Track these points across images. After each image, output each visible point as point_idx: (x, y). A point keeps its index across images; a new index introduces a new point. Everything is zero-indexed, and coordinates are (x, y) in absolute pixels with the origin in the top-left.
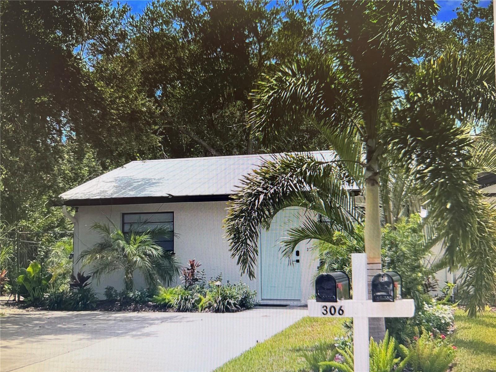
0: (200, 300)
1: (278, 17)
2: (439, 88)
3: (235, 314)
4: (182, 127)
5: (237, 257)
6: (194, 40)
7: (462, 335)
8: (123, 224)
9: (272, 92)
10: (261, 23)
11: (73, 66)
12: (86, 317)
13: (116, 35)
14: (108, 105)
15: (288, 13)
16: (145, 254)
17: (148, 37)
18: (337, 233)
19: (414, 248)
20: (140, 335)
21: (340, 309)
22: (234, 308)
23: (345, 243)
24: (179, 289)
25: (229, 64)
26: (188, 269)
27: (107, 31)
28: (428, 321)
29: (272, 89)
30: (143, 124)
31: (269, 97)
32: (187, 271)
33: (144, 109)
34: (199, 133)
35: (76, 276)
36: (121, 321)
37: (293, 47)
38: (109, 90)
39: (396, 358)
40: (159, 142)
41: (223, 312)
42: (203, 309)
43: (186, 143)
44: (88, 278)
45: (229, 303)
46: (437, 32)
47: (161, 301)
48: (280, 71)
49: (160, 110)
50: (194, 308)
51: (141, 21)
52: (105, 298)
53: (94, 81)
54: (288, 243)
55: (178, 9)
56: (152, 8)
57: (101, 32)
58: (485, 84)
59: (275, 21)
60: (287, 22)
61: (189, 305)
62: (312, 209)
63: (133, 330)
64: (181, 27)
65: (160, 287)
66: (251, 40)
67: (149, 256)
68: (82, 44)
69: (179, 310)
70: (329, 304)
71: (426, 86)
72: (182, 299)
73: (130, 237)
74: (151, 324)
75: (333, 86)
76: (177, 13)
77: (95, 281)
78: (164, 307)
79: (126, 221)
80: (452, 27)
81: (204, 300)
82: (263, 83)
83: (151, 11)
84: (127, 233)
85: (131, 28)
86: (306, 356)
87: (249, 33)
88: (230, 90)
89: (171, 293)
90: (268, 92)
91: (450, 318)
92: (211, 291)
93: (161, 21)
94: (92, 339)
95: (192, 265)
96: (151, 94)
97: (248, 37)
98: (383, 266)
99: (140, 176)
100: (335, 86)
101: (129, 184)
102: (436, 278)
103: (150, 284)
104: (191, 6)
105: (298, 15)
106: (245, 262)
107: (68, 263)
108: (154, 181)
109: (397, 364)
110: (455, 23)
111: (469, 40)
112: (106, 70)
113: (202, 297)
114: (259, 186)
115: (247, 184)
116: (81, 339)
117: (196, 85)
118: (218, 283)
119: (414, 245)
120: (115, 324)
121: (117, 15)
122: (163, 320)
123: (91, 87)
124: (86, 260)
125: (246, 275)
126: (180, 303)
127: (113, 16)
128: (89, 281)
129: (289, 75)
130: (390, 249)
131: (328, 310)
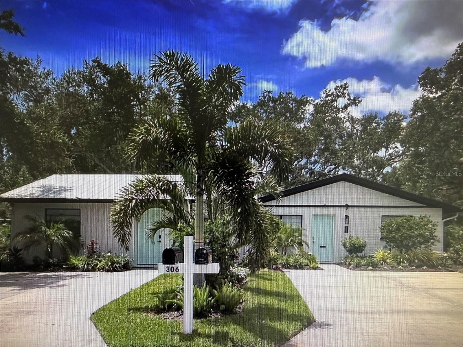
0: (97, 264)
1: (152, 90)
2: (240, 141)
3: (120, 273)
4: (88, 154)
5: (118, 238)
6: (97, 99)
7: (250, 285)
8: (46, 215)
9: (142, 136)
10: (142, 93)
11: (8, 107)
12: (19, 276)
13: (43, 90)
14: (34, 136)
15: (159, 88)
16: (61, 236)
17: (66, 94)
18: (180, 225)
19: (223, 234)
20: (57, 286)
21: (177, 269)
22: (119, 269)
23: (184, 231)
24: (84, 257)
25: (121, 117)
26: (90, 246)
27: (36, 86)
28: (231, 277)
29: (143, 134)
30: (59, 150)
31: (140, 139)
32: (89, 247)
33: (60, 141)
34: (101, 159)
35: (12, 248)
36: (43, 278)
37: (161, 110)
38: (36, 127)
39: (210, 297)
40: (71, 163)
41: (112, 272)
42: (99, 270)
43: (91, 165)
44: (21, 250)
45: (116, 267)
46: (248, 108)
47: (71, 265)
48: (148, 124)
49: (71, 142)
50: (93, 270)
51: (60, 82)
52: (33, 263)
53: (24, 120)
54: (151, 230)
55: (87, 78)
56: (68, 74)
57: (32, 87)
58: (267, 141)
59: (151, 92)
60: (158, 94)
61: (90, 267)
62: (166, 210)
63: (51, 283)
64: (89, 90)
65: (71, 256)
66: (135, 103)
67: (63, 237)
68: (17, 94)
69: (83, 271)
70: (170, 266)
71: (233, 140)
72: (85, 264)
73: (50, 224)
74: (64, 279)
75: (178, 136)
76: (86, 80)
77: (26, 252)
78: (74, 268)
79: (48, 214)
80: (257, 106)
81: (100, 265)
82: (137, 130)
83: (67, 76)
84: (49, 221)
85: (53, 86)
86: (158, 297)
87: (134, 98)
88: (121, 133)
89: (78, 260)
90: (139, 135)
91: (244, 275)
92: (105, 259)
93: (74, 84)
94: (21, 289)
95: (92, 243)
96: (67, 132)
97: (133, 101)
98: (205, 244)
99: (58, 185)
100: (180, 136)
101: (50, 189)
102: (239, 252)
103: (64, 254)
104: (95, 77)
105: (165, 90)
106: (123, 241)
107: (7, 240)
108: (67, 188)
109: (210, 301)
110: (259, 104)
111: (266, 114)
112: (34, 113)
113: (99, 263)
114: (132, 194)
115: (125, 192)
116: (14, 290)
117: (99, 129)
118: (109, 254)
119: (223, 232)
120: (39, 279)
121: (43, 76)
122: (72, 277)
123: (22, 123)
124: (19, 238)
125: (124, 249)
126: (84, 266)
127: (40, 77)
128: (21, 252)
129: (153, 126)
130: (209, 234)
131: (170, 269)
